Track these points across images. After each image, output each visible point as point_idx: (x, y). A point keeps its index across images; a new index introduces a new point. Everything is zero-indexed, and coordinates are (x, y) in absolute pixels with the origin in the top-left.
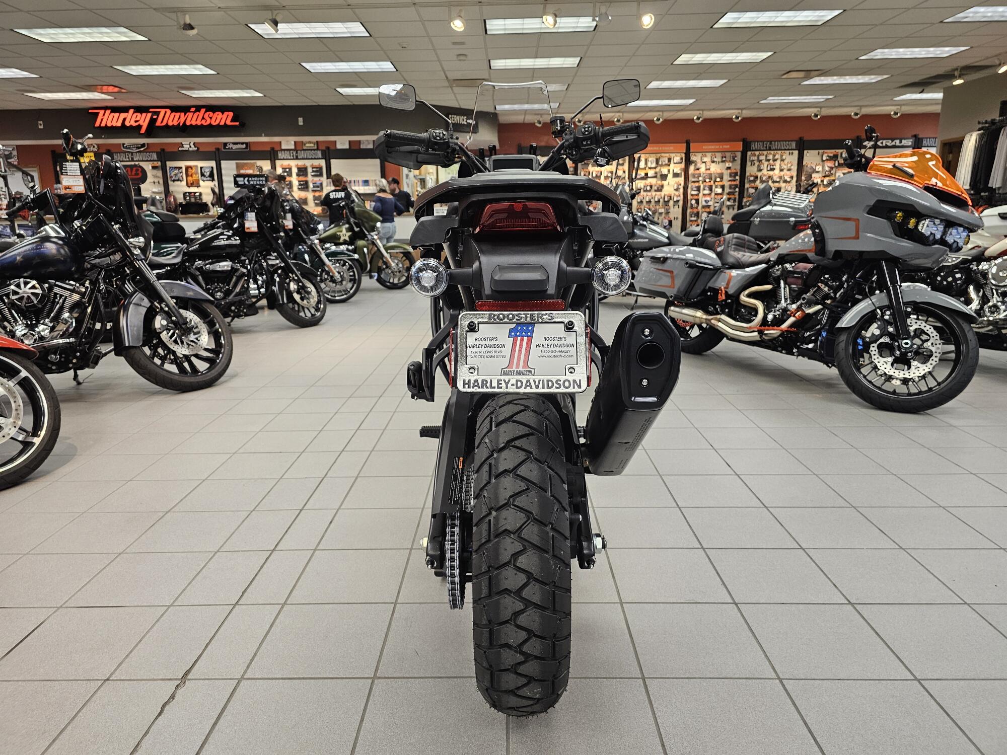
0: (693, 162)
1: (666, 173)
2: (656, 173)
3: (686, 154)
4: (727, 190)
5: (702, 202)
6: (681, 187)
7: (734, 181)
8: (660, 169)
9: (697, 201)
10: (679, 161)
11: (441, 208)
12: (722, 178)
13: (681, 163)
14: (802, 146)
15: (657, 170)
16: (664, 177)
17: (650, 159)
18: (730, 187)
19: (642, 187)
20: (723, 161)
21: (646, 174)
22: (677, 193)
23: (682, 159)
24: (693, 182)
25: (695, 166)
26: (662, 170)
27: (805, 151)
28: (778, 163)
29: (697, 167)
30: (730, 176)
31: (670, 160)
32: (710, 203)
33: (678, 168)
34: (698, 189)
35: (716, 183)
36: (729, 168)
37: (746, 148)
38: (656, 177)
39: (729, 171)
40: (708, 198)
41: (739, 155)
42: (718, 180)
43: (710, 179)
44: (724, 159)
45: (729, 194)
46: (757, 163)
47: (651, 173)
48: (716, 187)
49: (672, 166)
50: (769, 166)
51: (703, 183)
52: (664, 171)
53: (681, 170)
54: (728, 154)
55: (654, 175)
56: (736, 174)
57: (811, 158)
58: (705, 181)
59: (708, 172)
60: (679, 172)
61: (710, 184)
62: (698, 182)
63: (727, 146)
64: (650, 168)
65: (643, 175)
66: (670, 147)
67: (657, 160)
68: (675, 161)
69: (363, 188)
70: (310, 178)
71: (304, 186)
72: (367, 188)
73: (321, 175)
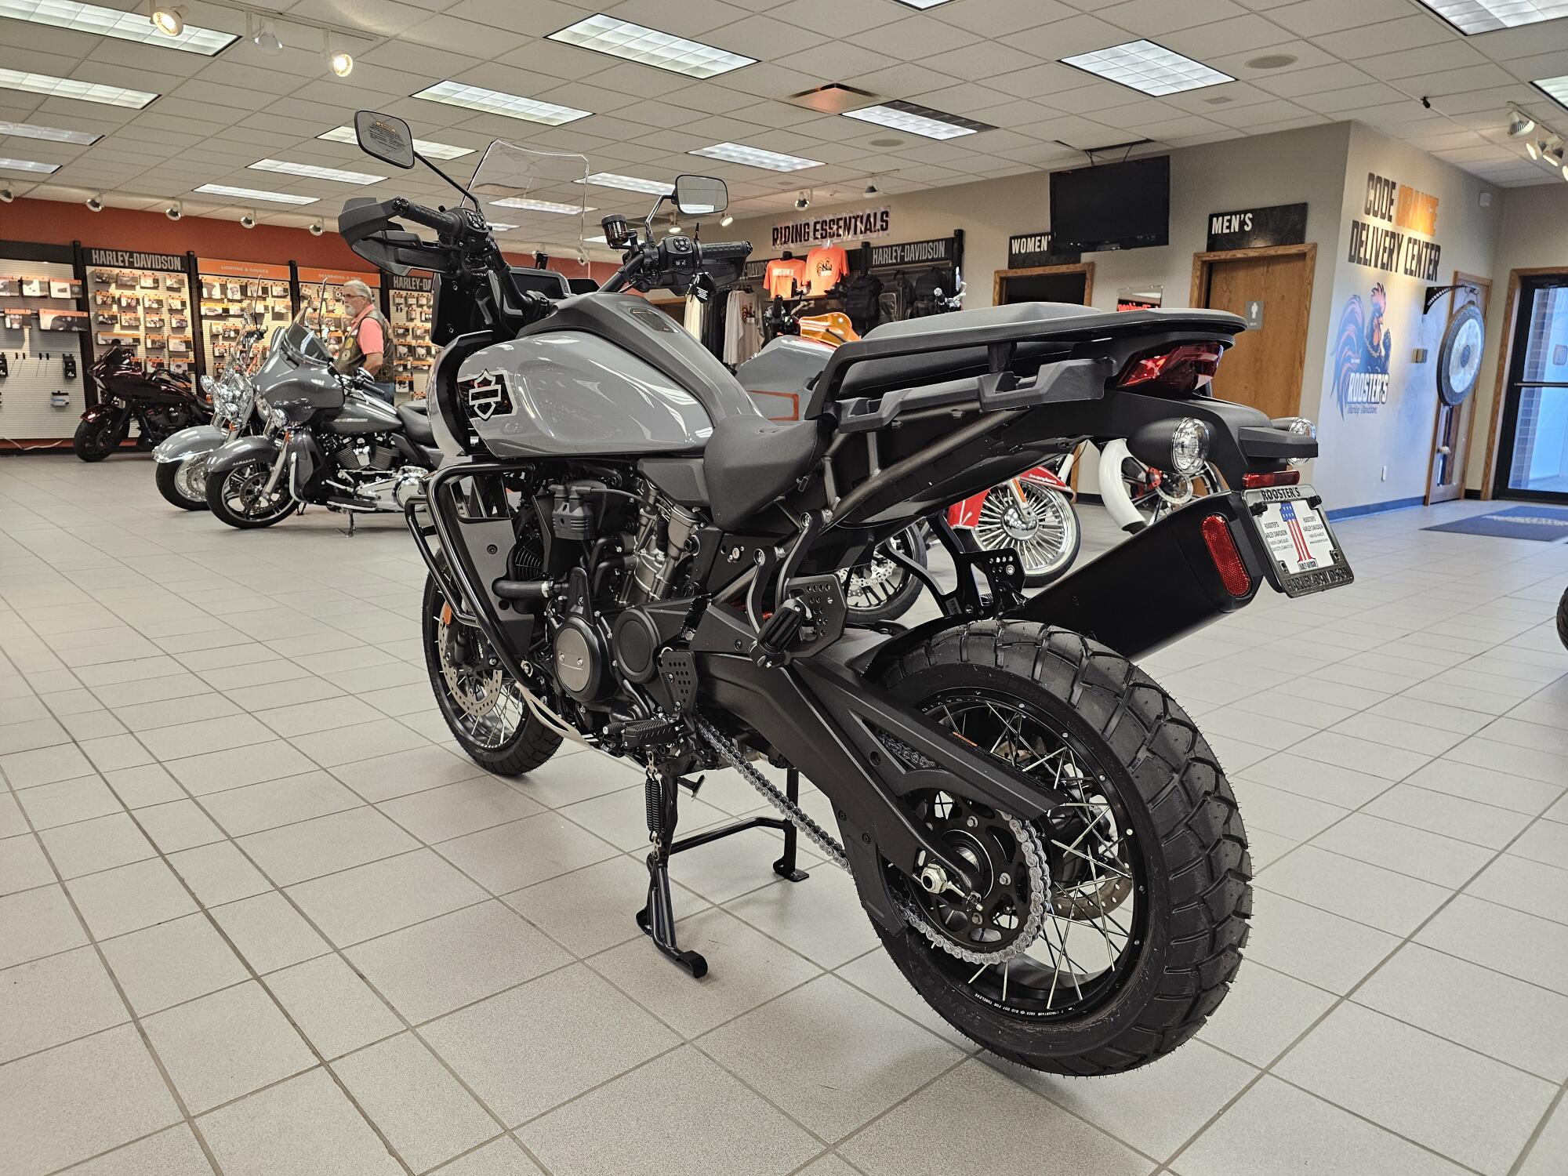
0: (305, 298)
1: (262, 311)
2: (242, 310)
3: (290, 282)
8: (250, 305)
10: (282, 293)
13: (285, 297)
15: (245, 304)
16: (258, 317)
17: (229, 286)
19: (221, 331)
21: (226, 310)
23: (285, 290)
25: (309, 303)
26: (253, 306)
29: (313, 306)
31: (265, 290)
33: (283, 305)
37: (387, 281)
38: (241, 316)
46: (405, 309)
47: (234, 309)
49: (270, 301)
50: (422, 314)
51: (326, 334)
52: (258, 307)
53: (286, 307)
55: (239, 312)
58: (329, 331)
59: (332, 316)
60: (284, 311)
62: (319, 331)
64: (230, 301)
65: (220, 311)
66: (262, 270)
67: (244, 289)
68: (275, 294)
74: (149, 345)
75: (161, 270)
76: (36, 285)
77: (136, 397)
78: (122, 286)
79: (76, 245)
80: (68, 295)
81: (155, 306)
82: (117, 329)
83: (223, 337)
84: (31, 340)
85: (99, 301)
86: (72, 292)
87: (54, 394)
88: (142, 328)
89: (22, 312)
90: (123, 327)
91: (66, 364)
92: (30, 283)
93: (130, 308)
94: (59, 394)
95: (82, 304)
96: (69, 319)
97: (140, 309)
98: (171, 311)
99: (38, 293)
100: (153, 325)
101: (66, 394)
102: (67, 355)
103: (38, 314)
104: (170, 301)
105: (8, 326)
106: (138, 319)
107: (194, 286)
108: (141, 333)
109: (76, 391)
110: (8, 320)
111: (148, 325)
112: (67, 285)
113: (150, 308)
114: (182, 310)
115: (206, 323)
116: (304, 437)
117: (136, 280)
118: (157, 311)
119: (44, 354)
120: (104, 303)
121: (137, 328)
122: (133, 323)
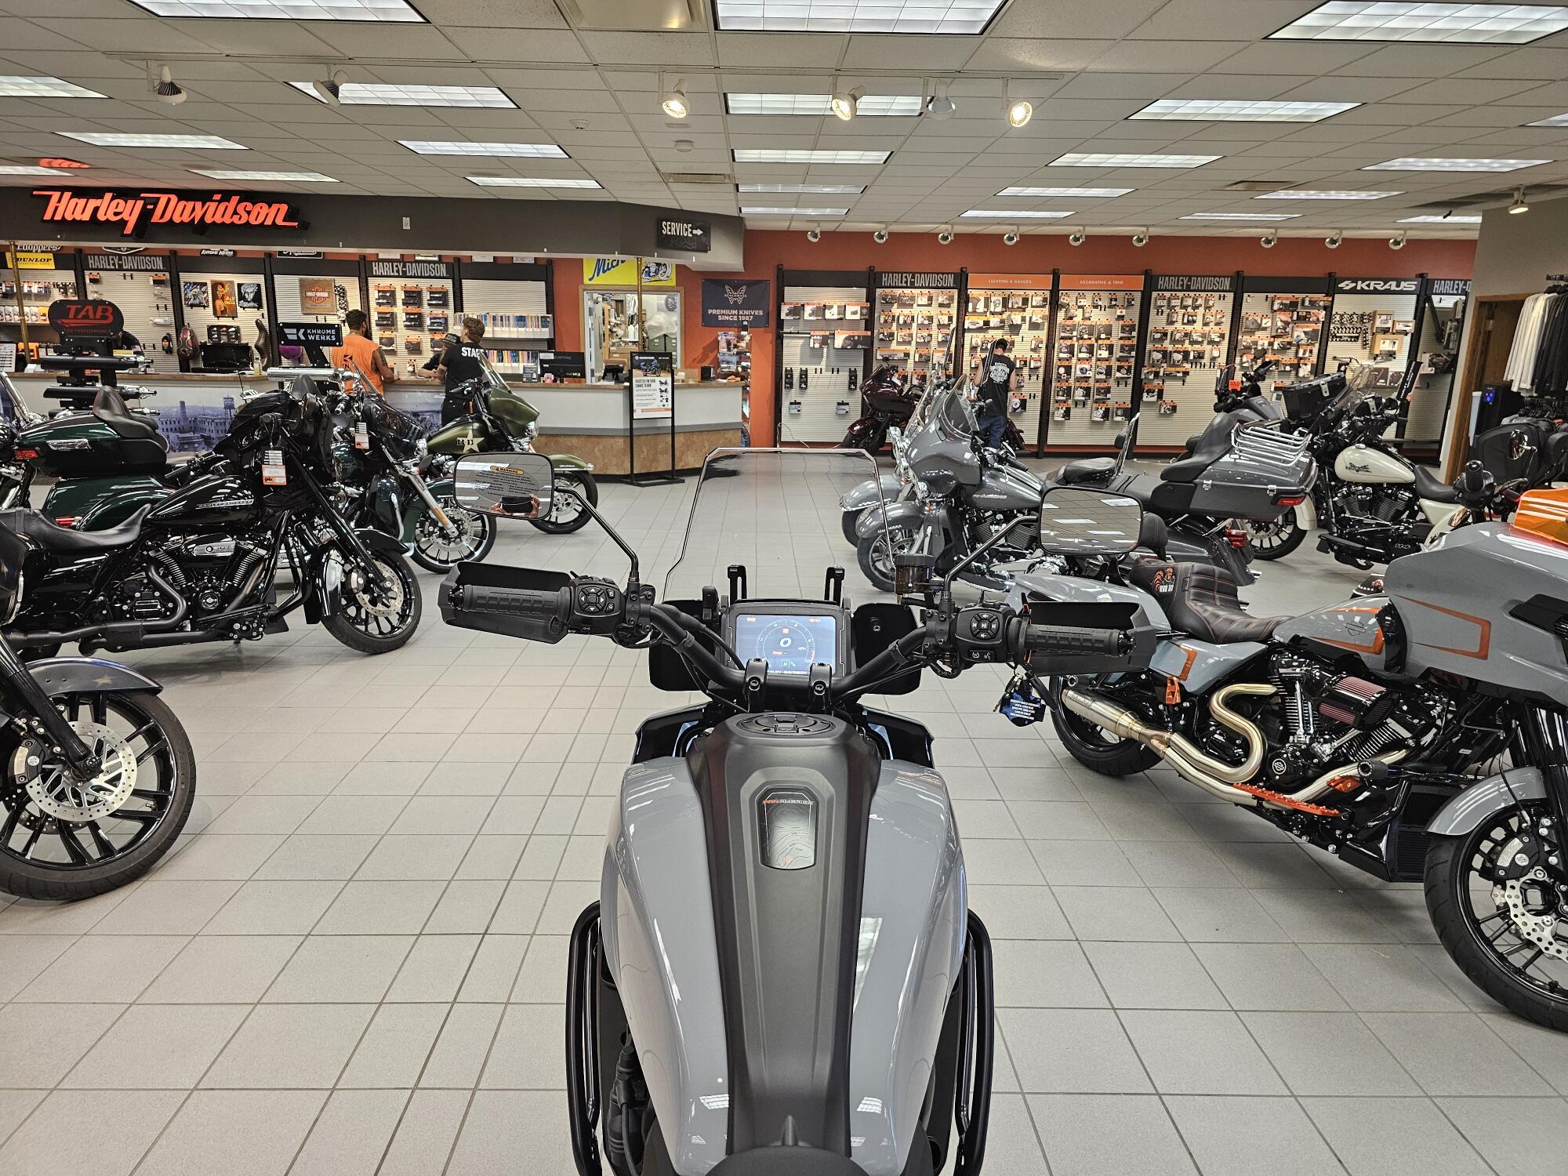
0: (1063, 306)
1: (1019, 322)
2: (1002, 321)
3: (1051, 291)
4: (1117, 353)
5: (1076, 372)
6: (1043, 346)
7: (1129, 339)
8: (1010, 316)
9: (1068, 369)
10: (1041, 303)
11: (646, 378)
12: (1109, 334)
13: (1044, 306)
14: (1241, 286)
15: (1005, 316)
16: (1015, 329)
17: (993, 299)
18: (1122, 349)
19: (980, 343)
20: (1111, 307)
21: (987, 323)
22: (1035, 355)
23: (1045, 300)
24: (1062, 338)
25: (1066, 311)
26: (1012, 317)
27: (1246, 295)
28: (1201, 310)
29: (1070, 315)
30: (1123, 330)
31: (1025, 301)
32: (1089, 374)
33: (1039, 315)
34: (1071, 350)
35: (1100, 342)
36: (1121, 318)
37: (1151, 284)
38: (1000, 328)
39: (1121, 322)
40: (1087, 366)
41: (1138, 296)
42: (1103, 336)
43: (1091, 334)
44: (1113, 303)
45: (1119, 360)
46: (1166, 311)
47: (994, 321)
48: (1100, 348)
49: (1029, 310)
50: (1186, 316)
51: (1078, 340)
52: (1016, 318)
53: (1043, 318)
54: (1120, 295)
55: (998, 324)
56: (1132, 328)
57: (1255, 305)
58: (1082, 339)
59: (1088, 322)
60: (1040, 321)
61: (1089, 342)
62: (1071, 338)
63: (1118, 282)
64: (992, 314)
65: (981, 324)
66: (1027, 280)
67: (1005, 301)
68: (1034, 304)
69: (515, 329)
70: (426, 310)
71: (416, 322)
72: (523, 329)
73: (445, 305)
74: (917, 360)
75: (937, 288)
76: (835, 310)
77: (891, 412)
78: (903, 305)
79: (871, 269)
80: (857, 317)
81: (926, 322)
82: (894, 345)
83: (982, 349)
84: (828, 357)
85: (882, 321)
86: (862, 314)
87: (839, 404)
88: (914, 343)
89: (823, 333)
90: (898, 343)
91: (850, 377)
92: (831, 307)
93: (907, 325)
94: (843, 404)
95: (869, 324)
96: (856, 338)
97: (914, 325)
98: (940, 326)
99: (836, 317)
100: (922, 340)
101: (847, 404)
102: (853, 369)
103: (834, 334)
104: (940, 317)
105: (812, 345)
106: (911, 335)
107: (962, 301)
108: (911, 349)
109: (856, 400)
110: (812, 341)
111: (919, 340)
112: (858, 308)
113: (922, 324)
114: (949, 325)
115: (967, 336)
117: (913, 298)
118: (928, 327)
119: (836, 370)
120: (886, 321)
121: (909, 343)
122: (907, 339)
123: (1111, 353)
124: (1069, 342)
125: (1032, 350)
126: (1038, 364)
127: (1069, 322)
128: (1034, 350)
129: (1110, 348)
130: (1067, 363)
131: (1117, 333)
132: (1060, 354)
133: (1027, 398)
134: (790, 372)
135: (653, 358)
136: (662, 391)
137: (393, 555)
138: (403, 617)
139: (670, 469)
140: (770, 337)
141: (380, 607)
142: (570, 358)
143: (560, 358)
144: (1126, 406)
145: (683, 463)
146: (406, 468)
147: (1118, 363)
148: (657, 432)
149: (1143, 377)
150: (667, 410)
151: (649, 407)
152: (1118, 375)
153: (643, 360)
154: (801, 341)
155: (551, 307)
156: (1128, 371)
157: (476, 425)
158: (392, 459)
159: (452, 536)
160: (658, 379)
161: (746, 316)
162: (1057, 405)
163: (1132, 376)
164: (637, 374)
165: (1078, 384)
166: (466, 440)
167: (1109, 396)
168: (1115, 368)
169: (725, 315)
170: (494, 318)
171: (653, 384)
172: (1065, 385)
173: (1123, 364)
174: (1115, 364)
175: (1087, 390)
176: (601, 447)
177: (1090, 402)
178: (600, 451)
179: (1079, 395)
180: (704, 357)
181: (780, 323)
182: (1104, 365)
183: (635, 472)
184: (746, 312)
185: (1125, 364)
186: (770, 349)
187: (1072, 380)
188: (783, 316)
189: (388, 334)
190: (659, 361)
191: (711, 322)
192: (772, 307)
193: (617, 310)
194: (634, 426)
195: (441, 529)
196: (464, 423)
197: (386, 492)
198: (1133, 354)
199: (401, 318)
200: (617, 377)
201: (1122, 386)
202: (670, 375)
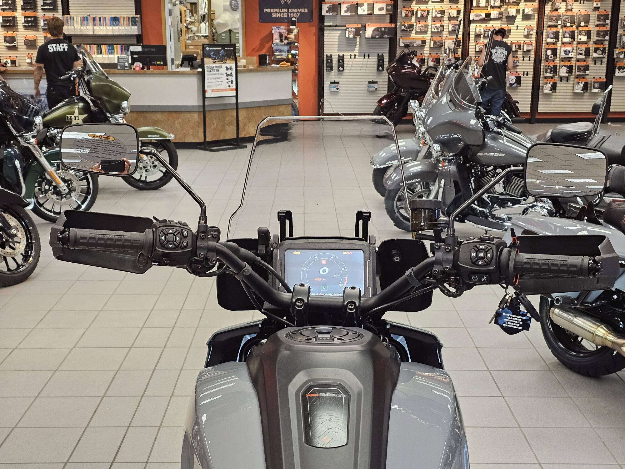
1: (514, 14)
2: (501, 14)
4: (594, 38)
5: (561, 54)
6: (534, 33)
7: (604, 26)
8: (507, 9)
9: (554, 52)
11: (215, 65)
12: (587, 22)
15: (502, 9)
16: (511, 19)
18: (598, 34)
19: (482, 31)
21: (488, 15)
22: (527, 41)
24: (550, 26)
25: (552, 5)
26: (509, 10)
29: (556, 7)
30: (599, 19)
32: (571, 55)
33: (530, 8)
34: (556, 36)
35: (580, 29)
36: (597, 9)
38: (500, 18)
39: (597, 13)
40: (569, 48)
42: (582, 24)
43: (572, 22)
45: (595, 43)
47: (494, 13)
48: (580, 34)
49: (522, 5)
51: (562, 28)
52: (512, 11)
53: (533, 10)
55: (497, 16)
56: (606, 17)
58: (565, 26)
59: (570, 13)
60: (531, 13)
61: (571, 29)
62: (556, 26)
64: (493, 7)
65: (484, 16)
69: (111, 28)
70: (40, 13)
71: (32, 24)
72: (117, 27)
73: (55, 9)
74: (432, 46)
76: (365, 7)
77: (412, 88)
80: (384, 12)
81: (439, 15)
82: (413, 35)
83: (484, 36)
84: (360, 45)
85: (404, 15)
86: (387, 10)
87: (370, 83)
88: (429, 32)
89: (356, 26)
90: (417, 33)
91: (379, 61)
92: (363, 5)
93: (424, 18)
94: (373, 82)
95: (393, 18)
96: (383, 29)
97: (430, 18)
98: (450, 18)
99: (366, 12)
100: (436, 30)
101: (376, 83)
102: (380, 54)
103: (365, 27)
104: (450, 11)
105: (347, 36)
106: (427, 26)
108: (428, 37)
109: (383, 80)
110: (347, 32)
111: (433, 30)
112: (384, 5)
113: (436, 17)
114: (457, 17)
115: (473, 26)
116: (453, 168)
118: (441, 19)
119: (367, 55)
120: (406, 15)
121: (426, 32)
122: (424, 29)
123: (589, 38)
124: (554, 30)
125: (525, 36)
126: (530, 48)
127: (555, 13)
128: (527, 36)
129: (588, 34)
130: (553, 47)
131: (593, 21)
132: (547, 39)
133: (521, 75)
134: (330, 58)
135: (220, 48)
136: (227, 75)
137: (18, 208)
138: (26, 257)
139: (235, 137)
140: (313, 30)
141: (8, 249)
142: (154, 50)
143: (146, 50)
144: (601, 80)
145: (245, 133)
146: (26, 140)
147: (595, 46)
148: (225, 108)
149: (615, 56)
150: (232, 90)
151: (218, 88)
152: (595, 55)
153: (213, 51)
154: (339, 33)
155: (138, 10)
156: (603, 52)
157: (81, 105)
158: (15, 133)
159: (63, 192)
160: (224, 66)
161: (294, 13)
162: (545, 80)
163: (606, 56)
164: (208, 62)
165: (562, 63)
166: (73, 116)
167: (587, 72)
168: (592, 50)
169: (277, 13)
170: (94, 19)
171: (220, 69)
172: (552, 64)
173: (599, 46)
174: (592, 46)
175: (570, 69)
176: (180, 120)
177: (572, 77)
178: (179, 123)
179: (563, 72)
180: (262, 46)
181: (322, 19)
182: (584, 47)
183: (208, 140)
184: (294, 10)
185: (601, 47)
186: (314, 39)
187: (557, 61)
188: (324, 13)
189: (10, 33)
190: (225, 51)
191: (266, 19)
192: (315, 6)
193: (191, 11)
194: (206, 104)
195: (55, 187)
196: (71, 103)
197: (11, 158)
198: (607, 38)
199: (21, 20)
200: (192, 63)
201: (598, 64)
202: (234, 62)
